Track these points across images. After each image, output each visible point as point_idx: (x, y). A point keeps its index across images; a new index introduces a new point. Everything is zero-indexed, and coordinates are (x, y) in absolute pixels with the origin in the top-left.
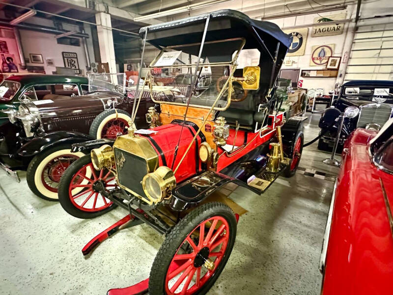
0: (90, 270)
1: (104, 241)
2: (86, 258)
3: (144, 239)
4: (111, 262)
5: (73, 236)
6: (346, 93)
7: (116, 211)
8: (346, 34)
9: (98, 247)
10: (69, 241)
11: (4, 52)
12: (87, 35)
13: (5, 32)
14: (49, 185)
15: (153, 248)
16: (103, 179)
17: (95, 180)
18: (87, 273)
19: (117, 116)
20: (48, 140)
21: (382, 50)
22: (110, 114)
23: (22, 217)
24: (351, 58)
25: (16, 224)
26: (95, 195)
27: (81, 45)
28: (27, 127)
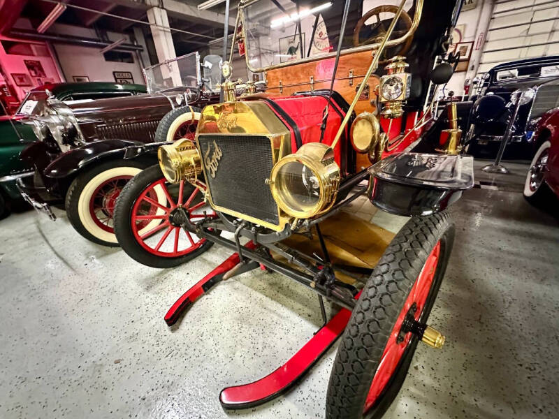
0: (183, 351)
1: (197, 300)
2: (173, 330)
3: (261, 292)
4: (215, 333)
5: (149, 295)
6: (498, 79)
7: (209, 254)
8: (482, 8)
9: (189, 309)
10: (143, 303)
11: (40, 76)
12: (141, 46)
13: (36, 48)
14: (105, 224)
15: (279, 305)
16: (184, 206)
17: (172, 208)
18: (178, 356)
19: (193, 115)
20: (89, 151)
21: (532, 25)
22: (182, 113)
23: (71, 272)
24: (487, 42)
25: (61, 284)
26: (174, 230)
27: (135, 61)
28: (57, 136)
